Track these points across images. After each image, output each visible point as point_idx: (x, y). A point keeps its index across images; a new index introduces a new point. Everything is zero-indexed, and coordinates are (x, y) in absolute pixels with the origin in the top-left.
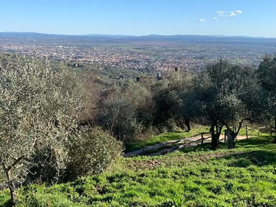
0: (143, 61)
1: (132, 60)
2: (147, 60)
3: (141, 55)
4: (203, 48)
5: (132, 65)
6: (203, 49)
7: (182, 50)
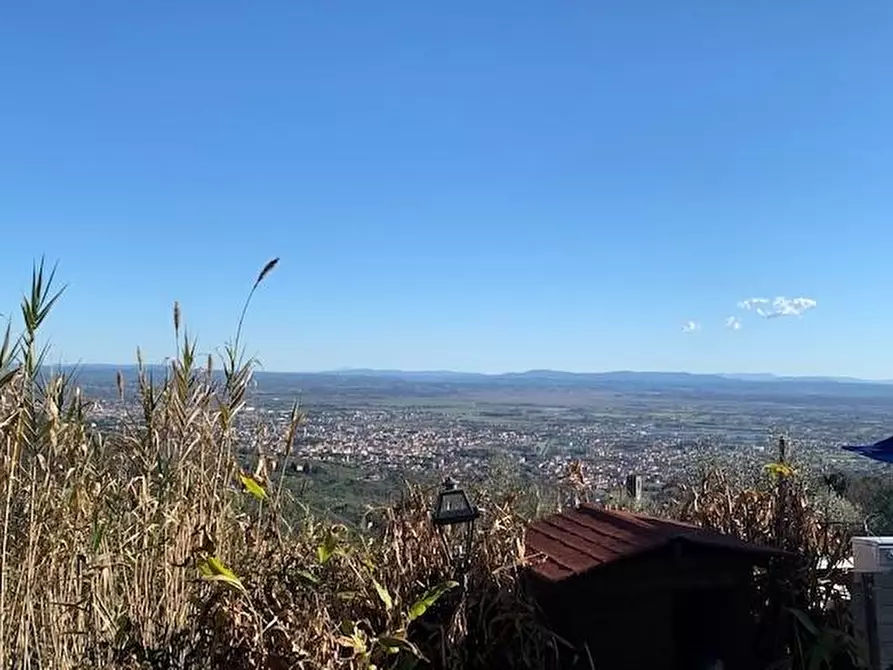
0: (512, 456)
1: (475, 451)
2: (525, 451)
3: (504, 434)
4: (705, 414)
5: (474, 465)
6: (707, 418)
7: (639, 420)
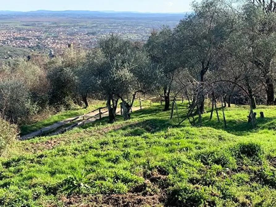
0: (33, 39)
1: (20, 38)
2: (38, 37)
3: (30, 32)
4: (95, 23)
5: (20, 42)
6: (95, 25)
7: (75, 26)
